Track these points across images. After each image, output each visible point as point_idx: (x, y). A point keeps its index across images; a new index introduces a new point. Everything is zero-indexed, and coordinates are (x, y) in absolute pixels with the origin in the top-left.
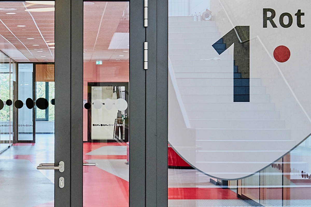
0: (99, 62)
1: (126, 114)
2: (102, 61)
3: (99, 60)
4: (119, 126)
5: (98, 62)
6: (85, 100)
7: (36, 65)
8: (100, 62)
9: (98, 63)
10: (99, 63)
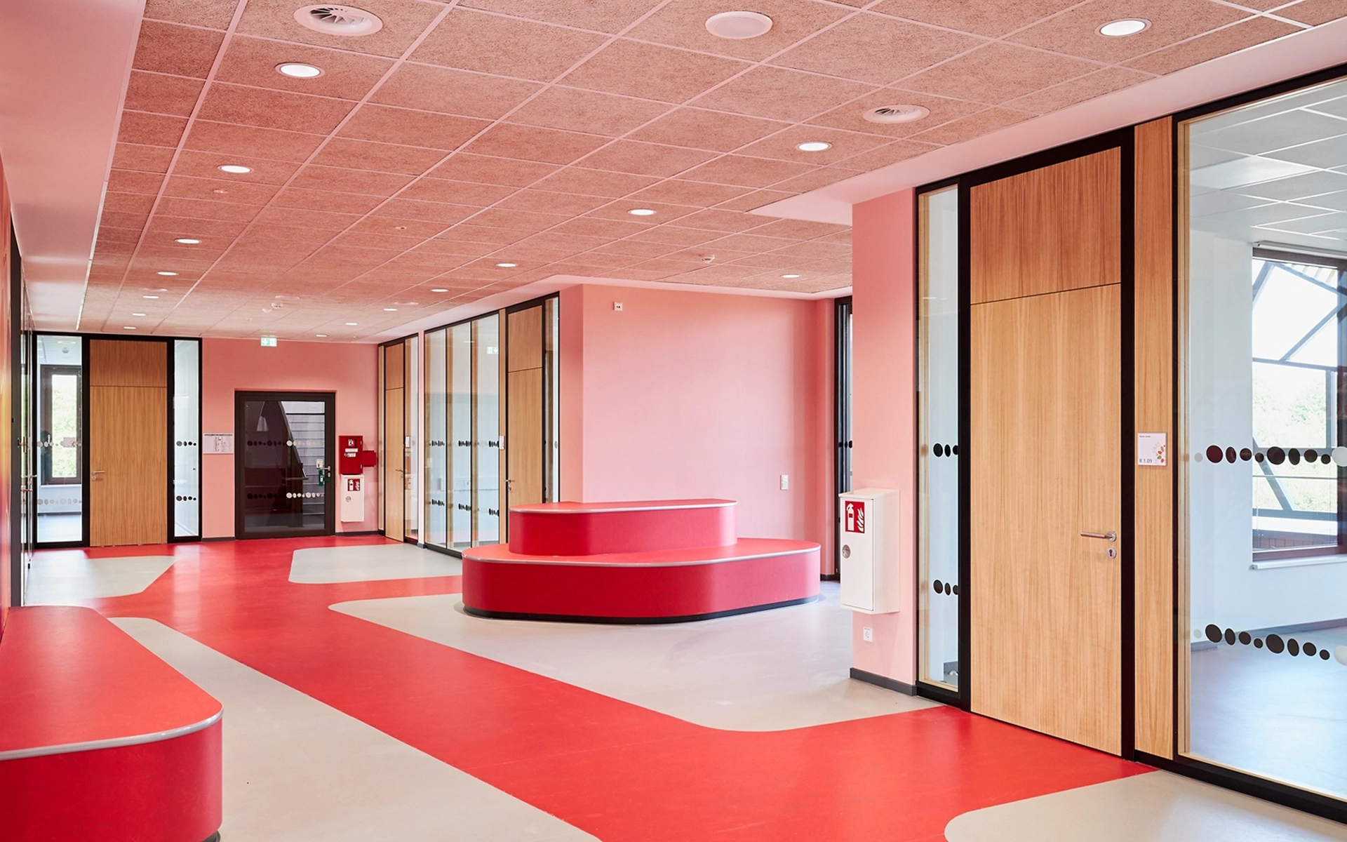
0: (269, 341)
1: (329, 467)
2: (277, 338)
3: (268, 334)
4: (292, 497)
5: (265, 339)
6: (229, 435)
7: (91, 341)
8: (271, 339)
9: (267, 342)
10: (269, 343)
